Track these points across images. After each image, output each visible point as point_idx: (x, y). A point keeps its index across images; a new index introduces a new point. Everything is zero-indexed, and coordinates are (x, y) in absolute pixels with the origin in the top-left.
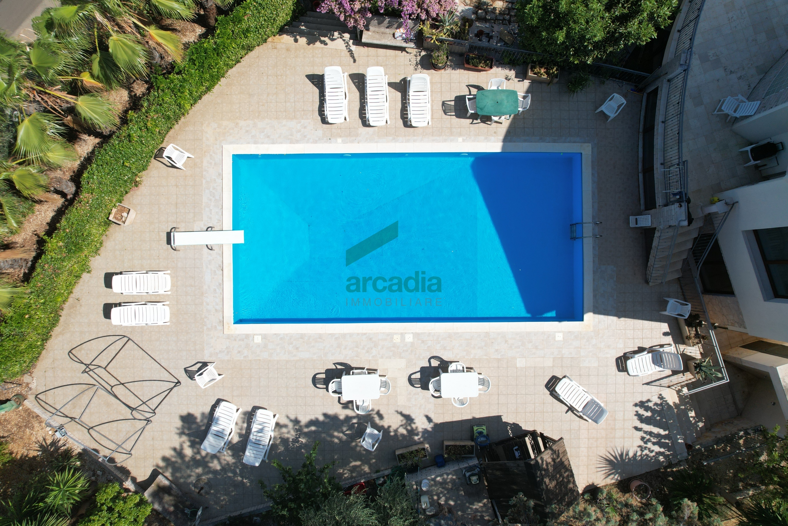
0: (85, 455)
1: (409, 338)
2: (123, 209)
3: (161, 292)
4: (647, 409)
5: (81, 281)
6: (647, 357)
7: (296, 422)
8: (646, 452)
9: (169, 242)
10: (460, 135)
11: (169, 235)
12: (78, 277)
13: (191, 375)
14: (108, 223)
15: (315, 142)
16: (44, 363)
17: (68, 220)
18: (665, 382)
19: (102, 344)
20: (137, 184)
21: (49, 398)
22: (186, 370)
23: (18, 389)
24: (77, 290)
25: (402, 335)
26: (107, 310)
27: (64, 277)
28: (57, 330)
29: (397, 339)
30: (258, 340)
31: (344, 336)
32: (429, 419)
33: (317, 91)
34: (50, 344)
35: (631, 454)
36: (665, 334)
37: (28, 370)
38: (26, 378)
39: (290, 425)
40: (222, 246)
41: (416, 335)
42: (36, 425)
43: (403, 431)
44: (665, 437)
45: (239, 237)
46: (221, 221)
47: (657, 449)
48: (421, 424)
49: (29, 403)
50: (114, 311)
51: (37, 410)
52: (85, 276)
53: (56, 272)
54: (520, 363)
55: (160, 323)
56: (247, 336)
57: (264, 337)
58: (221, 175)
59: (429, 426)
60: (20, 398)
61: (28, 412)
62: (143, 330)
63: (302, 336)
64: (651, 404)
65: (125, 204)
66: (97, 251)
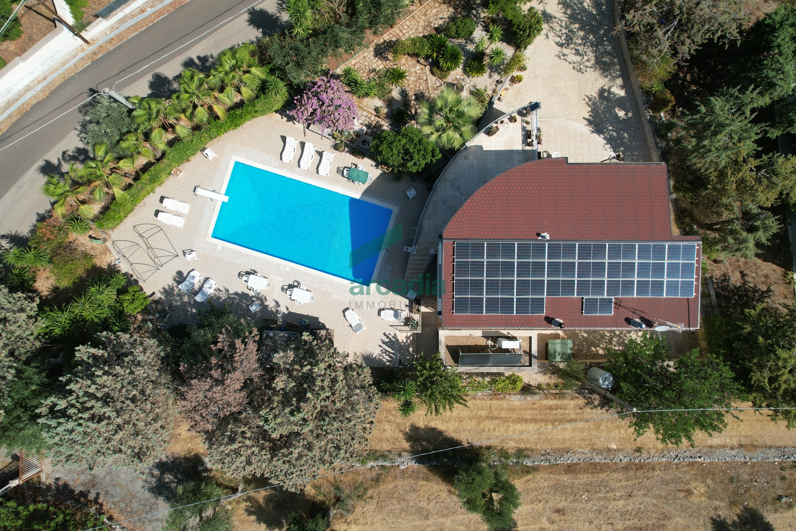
0: (126, 274)
1: (287, 269)
2: (178, 170)
3: (183, 212)
4: (388, 337)
5: (149, 196)
6: (392, 312)
7: (227, 291)
8: (381, 357)
9: (194, 191)
10: (340, 184)
11: (195, 188)
12: (149, 194)
13: (184, 253)
14: (170, 174)
15: (274, 167)
16: (121, 228)
17: (155, 168)
18: (399, 328)
19: (149, 227)
20: (188, 161)
21: (118, 244)
22: (183, 251)
23: (105, 236)
24: (146, 200)
25: (285, 266)
26: (157, 213)
27: (144, 192)
28: (131, 214)
29: (282, 268)
30: (220, 248)
31: (259, 258)
32: (287, 309)
33: (283, 144)
34: (126, 220)
35: (374, 356)
36: (406, 306)
37: (112, 229)
38: (110, 232)
39: (224, 291)
40: (217, 200)
41: (291, 269)
42: (108, 254)
43: (273, 309)
44: (393, 354)
45: (226, 199)
46: (220, 189)
47: (387, 357)
48: (283, 309)
49: (109, 244)
50: (160, 214)
51: (111, 248)
52: (151, 194)
53: (142, 189)
54: (334, 297)
55: (178, 226)
56: (215, 245)
57: (223, 247)
58: (227, 168)
59: (286, 312)
60: (105, 240)
61: (107, 248)
62: (171, 227)
63: (240, 253)
64: (390, 336)
65: (180, 168)
66: (160, 185)
